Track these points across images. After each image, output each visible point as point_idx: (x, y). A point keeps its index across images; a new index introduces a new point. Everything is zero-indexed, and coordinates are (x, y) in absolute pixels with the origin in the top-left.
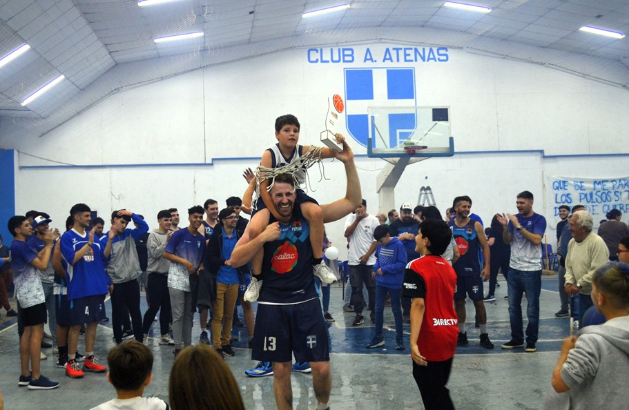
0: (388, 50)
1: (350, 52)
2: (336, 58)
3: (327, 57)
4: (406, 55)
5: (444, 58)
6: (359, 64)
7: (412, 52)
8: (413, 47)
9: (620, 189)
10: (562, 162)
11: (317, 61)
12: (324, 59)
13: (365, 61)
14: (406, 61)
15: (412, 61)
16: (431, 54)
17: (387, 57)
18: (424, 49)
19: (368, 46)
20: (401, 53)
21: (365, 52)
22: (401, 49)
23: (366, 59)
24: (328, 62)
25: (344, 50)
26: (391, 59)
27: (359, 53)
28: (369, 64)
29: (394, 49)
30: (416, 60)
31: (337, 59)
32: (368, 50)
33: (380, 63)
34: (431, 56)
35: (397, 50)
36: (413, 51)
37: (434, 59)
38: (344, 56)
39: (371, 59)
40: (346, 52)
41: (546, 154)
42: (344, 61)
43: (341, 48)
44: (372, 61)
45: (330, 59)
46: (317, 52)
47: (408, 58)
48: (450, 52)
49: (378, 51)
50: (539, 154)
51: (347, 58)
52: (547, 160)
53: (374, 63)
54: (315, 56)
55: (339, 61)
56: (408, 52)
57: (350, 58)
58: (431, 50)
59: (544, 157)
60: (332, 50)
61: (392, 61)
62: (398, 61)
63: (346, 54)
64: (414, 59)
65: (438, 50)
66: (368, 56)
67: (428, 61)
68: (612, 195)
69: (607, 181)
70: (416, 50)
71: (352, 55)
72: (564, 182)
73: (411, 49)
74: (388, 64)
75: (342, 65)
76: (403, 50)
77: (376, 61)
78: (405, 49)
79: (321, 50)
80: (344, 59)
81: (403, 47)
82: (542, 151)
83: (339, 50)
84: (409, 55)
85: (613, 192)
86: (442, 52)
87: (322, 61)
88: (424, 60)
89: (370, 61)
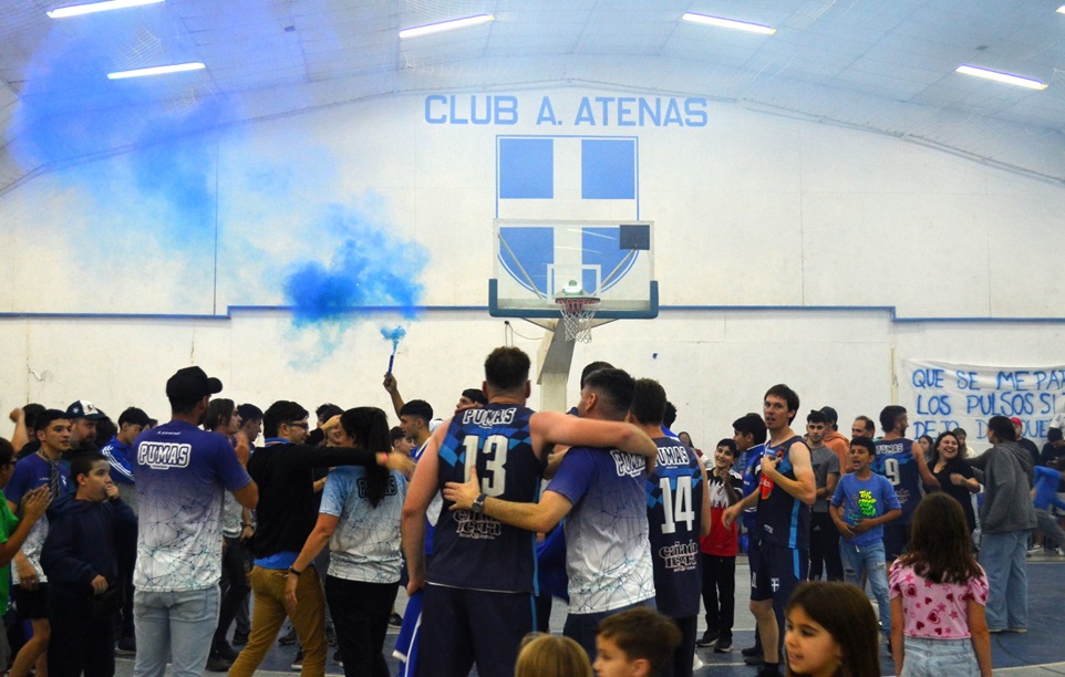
0: (585, 102)
1: (509, 104)
2: (481, 114)
3: (463, 111)
4: (621, 111)
5: (699, 119)
6: (527, 127)
7: (634, 107)
8: (637, 97)
9: (1053, 390)
10: (934, 332)
11: (443, 120)
12: (457, 117)
13: (539, 123)
14: (621, 123)
15: (633, 124)
16: (673, 111)
17: (584, 114)
18: (658, 101)
19: (547, 93)
20: (613, 107)
21: (541, 102)
22: (612, 99)
23: (541, 119)
24: (465, 121)
25: (498, 99)
26: (591, 119)
27: (529, 106)
28: (546, 129)
29: (598, 99)
30: (642, 123)
31: (484, 117)
32: (546, 101)
33: (569, 127)
34: (673, 115)
35: (605, 101)
36: (637, 103)
37: (679, 120)
38: (498, 110)
39: (552, 119)
40: (502, 104)
41: (900, 314)
42: (498, 121)
43: (493, 95)
44: (554, 123)
45: (469, 117)
46: (445, 101)
47: (625, 118)
48: (712, 109)
49: (566, 103)
50: (887, 315)
51: (503, 116)
52: (902, 327)
53: (557, 126)
54: (439, 110)
55: (487, 121)
56: (626, 105)
57: (509, 116)
58: (673, 103)
59: (897, 321)
60: (474, 98)
61: (593, 123)
62: (605, 123)
63: (501, 107)
64: (637, 120)
65: (687, 103)
66: (546, 114)
67: (665, 124)
68: (1035, 400)
69: (1026, 372)
70: (643, 104)
71: (513, 110)
72: (936, 372)
73: (633, 100)
74: (585, 129)
75: (493, 130)
76: (616, 101)
77: (560, 123)
78: (621, 100)
79: (453, 98)
80: (497, 116)
81: (617, 95)
82: (891, 310)
83: (489, 98)
84: (628, 112)
85: (1037, 394)
86: (694, 107)
87: (454, 121)
88: (657, 122)
89: (550, 123)
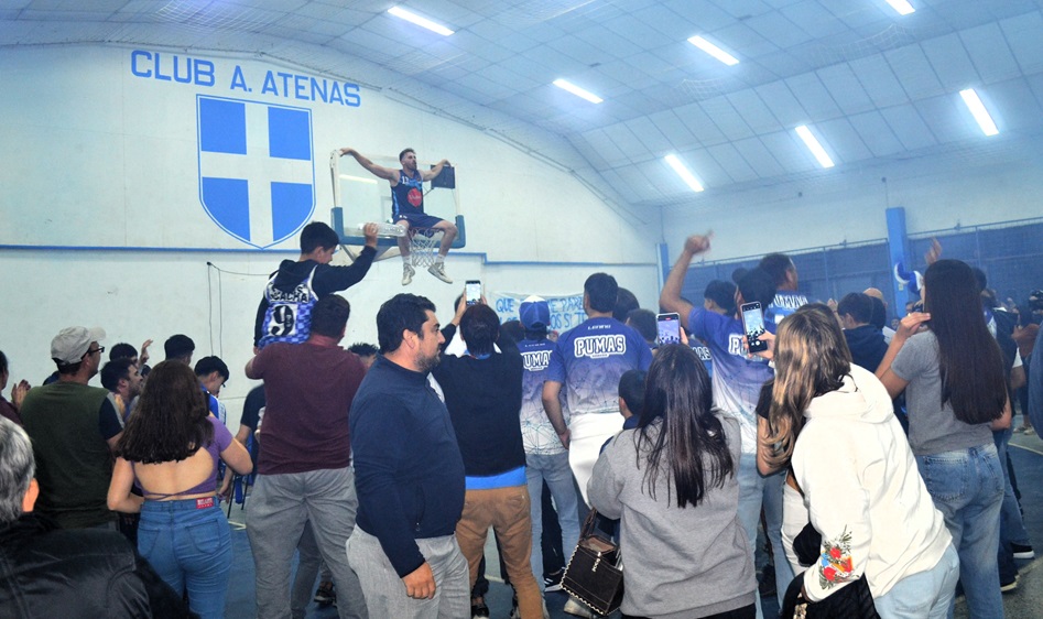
0: (269, 75)
1: (207, 68)
2: (183, 74)
3: (166, 68)
4: (298, 87)
5: (354, 100)
6: (222, 90)
7: (307, 84)
8: (310, 76)
9: (571, 312)
10: (507, 272)
11: (148, 74)
12: (161, 73)
13: (232, 88)
14: (298, 96)
15: (307, 98)
16: (336, 92)
17: (269, 85)
18: (325, 82)
19: (239, 63)
20: (291, 82)
21: (233, 71)
22: (291, 76)
23: (234, 85)
24: (168, 78)
25: (197, 62)
26: (274, 90)
27: (224, 70)
28: (238, 94)
29: (279, 74)
30: (313, 99)
31: (186, 77)
32: (238, 70)
33: (257, 94)
34: (336, 96)
35: (286, 76)
36: (309, 82)
37: (340, 99)
38: (197, 72)
39: (243, 85)
40: (201, 67)
41: (489, 259)
42: (197, 82)
43: (193, 58)
44: (245, 90)
45: (171, 74)
46: (150, 57)
47: (301, 92)
48: (362, 93)
49: (254, 72)
50: (478, 258)
51: (202, 78)
52: (489, 268)
53: (248, 93)
54: (144, 64)
55: (188, 80)
56: (301, 82)
57: (207, 79)
58: (335, 85)
59: (487, 264)
60: (176, 59)
61: (276, 94)
62: (286, 95)
63: (199, 71)
64: (310, 95)
65: (346, 86)
66: (238, 81)
67: (331, 102)
68: (562, 318)
69: (555, 300)
70: (314, 82)
71: (210, 74)
72: (509, 300)
73: (306, 78)
74: (270, 97)
75: (193, 89)
76: (294, 78)
77: (250, 90)
78: (297, 77)
79: (157, 56)
80: (196, 78)
81: (294, 73)
82: (483, 255)
83: (189, 60)
84: (303, 88)
85: (562, 314)
86: (351, 90)
87: (158, 76)
88: (324, 98)
89: (242, 89)
